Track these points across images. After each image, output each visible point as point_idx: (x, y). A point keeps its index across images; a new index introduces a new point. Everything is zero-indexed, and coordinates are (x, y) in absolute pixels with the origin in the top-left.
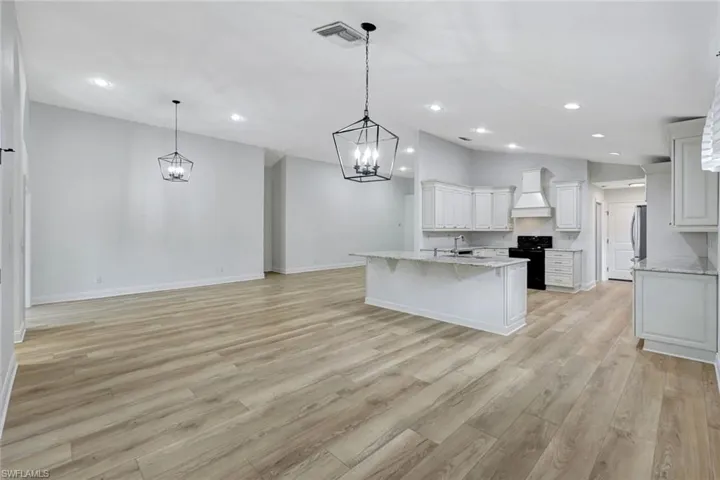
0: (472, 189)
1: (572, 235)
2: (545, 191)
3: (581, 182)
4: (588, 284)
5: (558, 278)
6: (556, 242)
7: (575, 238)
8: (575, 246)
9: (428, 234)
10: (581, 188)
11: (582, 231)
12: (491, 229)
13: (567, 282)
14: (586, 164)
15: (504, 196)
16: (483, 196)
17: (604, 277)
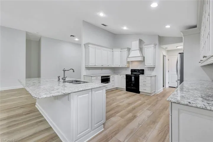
0: (112, 49)
1: (152, 68)
2: (141, 49)
3: (155, 45)
4: (159, 91)
5: (145, 88)
6: (146, 72)
7: (153, 70)
8: (153, 73)
9: (88, 68)
10: (155, 48)
11: (156, 66)
12: (120, 67)
13: (148, 90)
14: (157, 37)
15: (125, 52)
16: (117, 53)
17: (167, 86)
